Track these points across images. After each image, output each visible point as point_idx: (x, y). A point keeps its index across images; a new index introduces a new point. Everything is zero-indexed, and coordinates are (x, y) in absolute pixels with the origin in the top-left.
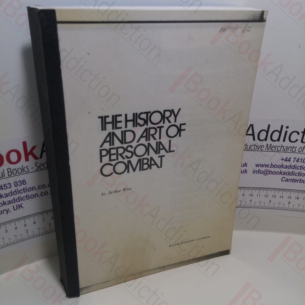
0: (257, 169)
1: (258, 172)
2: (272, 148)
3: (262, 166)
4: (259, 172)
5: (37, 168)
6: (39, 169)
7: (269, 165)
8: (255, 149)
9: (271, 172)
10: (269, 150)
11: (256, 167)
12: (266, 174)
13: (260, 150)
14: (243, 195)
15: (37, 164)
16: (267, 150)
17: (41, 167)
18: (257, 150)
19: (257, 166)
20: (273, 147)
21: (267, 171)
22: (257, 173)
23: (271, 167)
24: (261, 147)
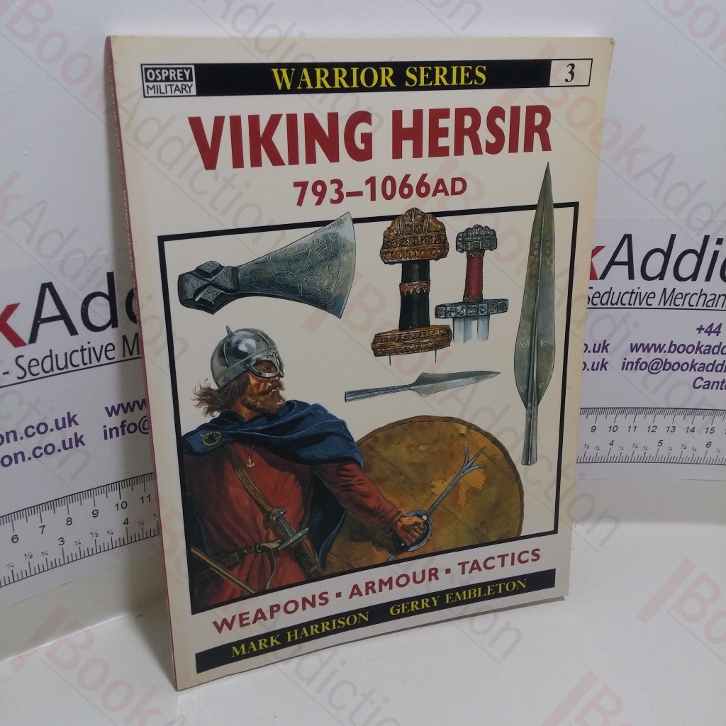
0: (633, 357)
1: (635, 364)
2: (676, 298)
3: (647, 348)
4: (638, 365)
5: (21, 373)
6: (29, 377)
7: (665, 345)
8: (632, 302)
9: (670, 363)
10: (667, 306)
11: (632, 351)
12: (656, 369)
13: (644, 305)
14: (594, 429)
15: (20, 361)
16: (662, 306)
17: (34, 370)
18: (637, 305)
19: (634, 348)
20: (680, 296)
21: (658, 363)
22: (631, 369)
23: (669, 351)
24: (648, 297)
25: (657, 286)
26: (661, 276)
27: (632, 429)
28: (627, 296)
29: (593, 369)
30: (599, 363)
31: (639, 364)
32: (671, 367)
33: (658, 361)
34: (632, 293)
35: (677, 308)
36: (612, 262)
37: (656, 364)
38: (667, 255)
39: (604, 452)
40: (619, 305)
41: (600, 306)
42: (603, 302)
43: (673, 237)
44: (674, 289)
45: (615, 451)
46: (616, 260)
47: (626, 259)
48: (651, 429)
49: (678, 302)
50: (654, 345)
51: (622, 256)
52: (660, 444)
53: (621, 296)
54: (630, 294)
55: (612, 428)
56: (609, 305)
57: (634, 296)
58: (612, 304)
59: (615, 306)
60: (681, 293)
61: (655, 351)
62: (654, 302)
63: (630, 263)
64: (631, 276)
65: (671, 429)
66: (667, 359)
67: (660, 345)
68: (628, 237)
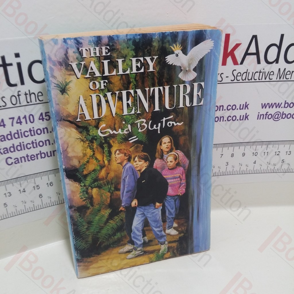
25: (275, 67)
26: (277, 61)
27: (266, 154)
28: (257, 74)
29: (240, 120)
30: (243, 116)
31: (267, 116)
32: (286, 116)
33: (278, 113)
34: (260, 72)
35: (287, 80)
36: (247, 54)
37: (277, 115)
38: (279, 48)
39: (251, 168)
40: (253, 80)
41: (241, 81)
42: (243, 79)
43: (282, 36)
44: (285, 69)
45: (257, 167)
46: (249, 52)
47: (255, 51)
48: (277, 153)
49: (288, 76)
50: (275, 103)
51: (253, 49)
52: (283, 162)
53: (254, 74)
54: (259, 73)
55: (254, 153)
56: (247, 80)
57: (261, 74)
58: (249, 80)
59: (250, 81)
60: (289, 71)
61: (276, 107)
62: (274, 78)
63: (257, 54)
64: (259, 62)
65: (288, 153)
66: (283, 112)
67: (279, 103)
68: (255, 37)
